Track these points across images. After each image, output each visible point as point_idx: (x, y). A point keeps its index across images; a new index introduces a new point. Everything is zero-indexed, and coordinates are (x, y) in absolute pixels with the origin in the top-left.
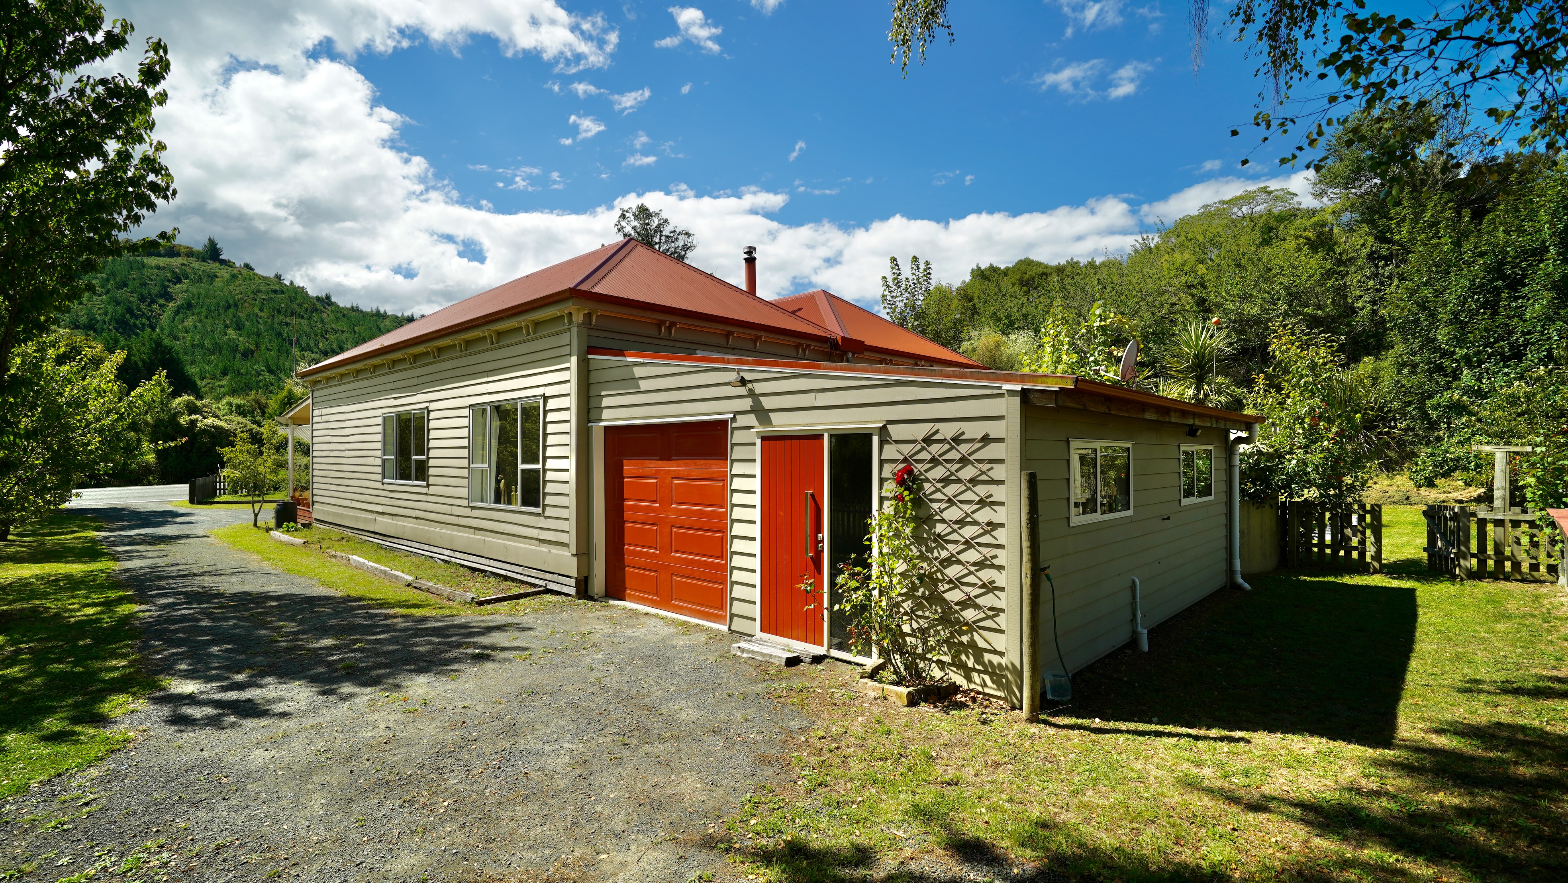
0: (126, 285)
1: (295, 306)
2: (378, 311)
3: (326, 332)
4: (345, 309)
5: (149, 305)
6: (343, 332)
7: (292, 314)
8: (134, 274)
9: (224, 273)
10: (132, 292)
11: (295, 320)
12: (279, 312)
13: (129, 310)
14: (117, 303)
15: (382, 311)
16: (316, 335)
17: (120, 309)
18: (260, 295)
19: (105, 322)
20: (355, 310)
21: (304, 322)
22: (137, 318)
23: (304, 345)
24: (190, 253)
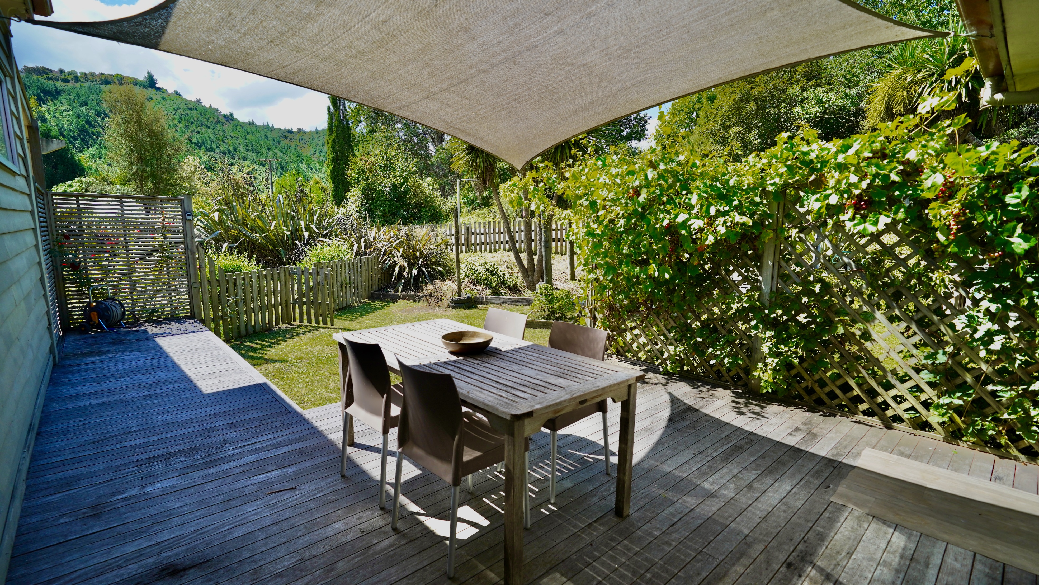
0: (86, 104)
1: (204, 120)
2: (268, 124)
3: (226, 138)
4: (244, 123)
5: (103, 119)
6: (237, 138)
7: (202, 125)
8: (93, 96)
9: (157, 96)
10: (91, 109)
11: (204, 130)
12: (192, 123)
13: (88, 122)
14: (79, 116)
15: (271, 126)
16: (218, 140)
17: (82, 121)
18: (179, 111)
19: (70, 130)
20: (251, 124)
21: (210, 131)
22: (93, 127)
23: (209, 147)
24: (135, 82)
